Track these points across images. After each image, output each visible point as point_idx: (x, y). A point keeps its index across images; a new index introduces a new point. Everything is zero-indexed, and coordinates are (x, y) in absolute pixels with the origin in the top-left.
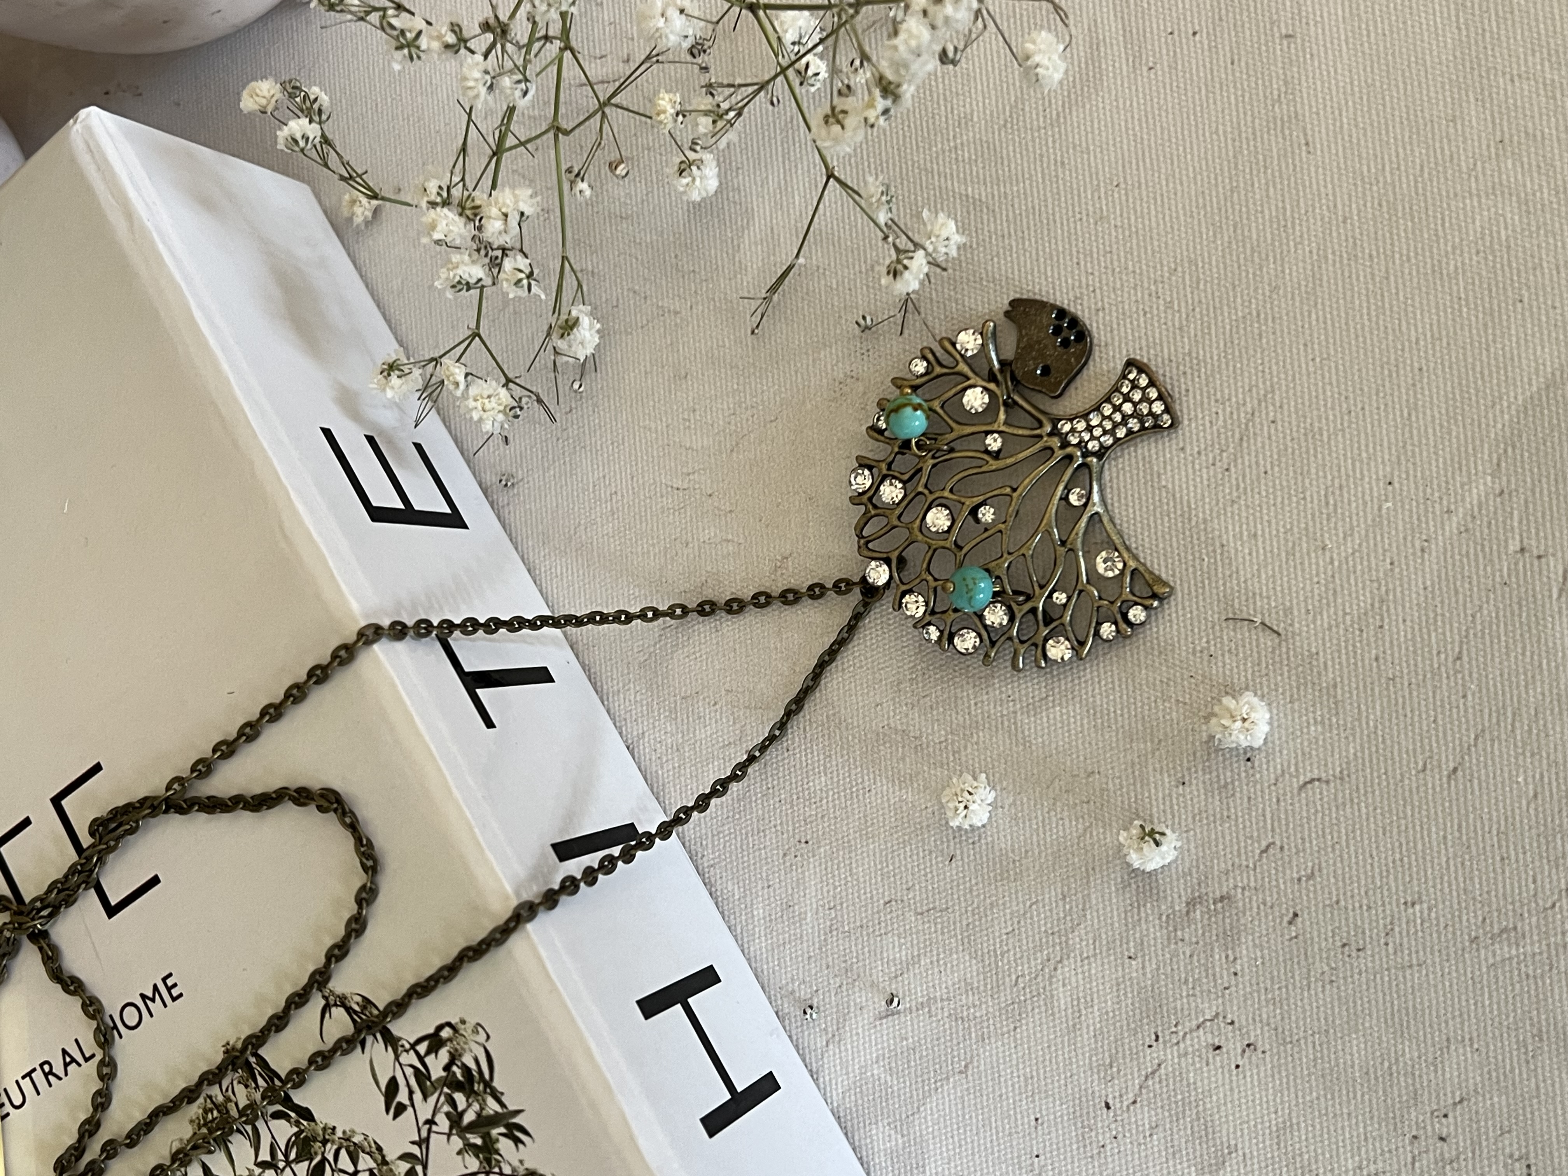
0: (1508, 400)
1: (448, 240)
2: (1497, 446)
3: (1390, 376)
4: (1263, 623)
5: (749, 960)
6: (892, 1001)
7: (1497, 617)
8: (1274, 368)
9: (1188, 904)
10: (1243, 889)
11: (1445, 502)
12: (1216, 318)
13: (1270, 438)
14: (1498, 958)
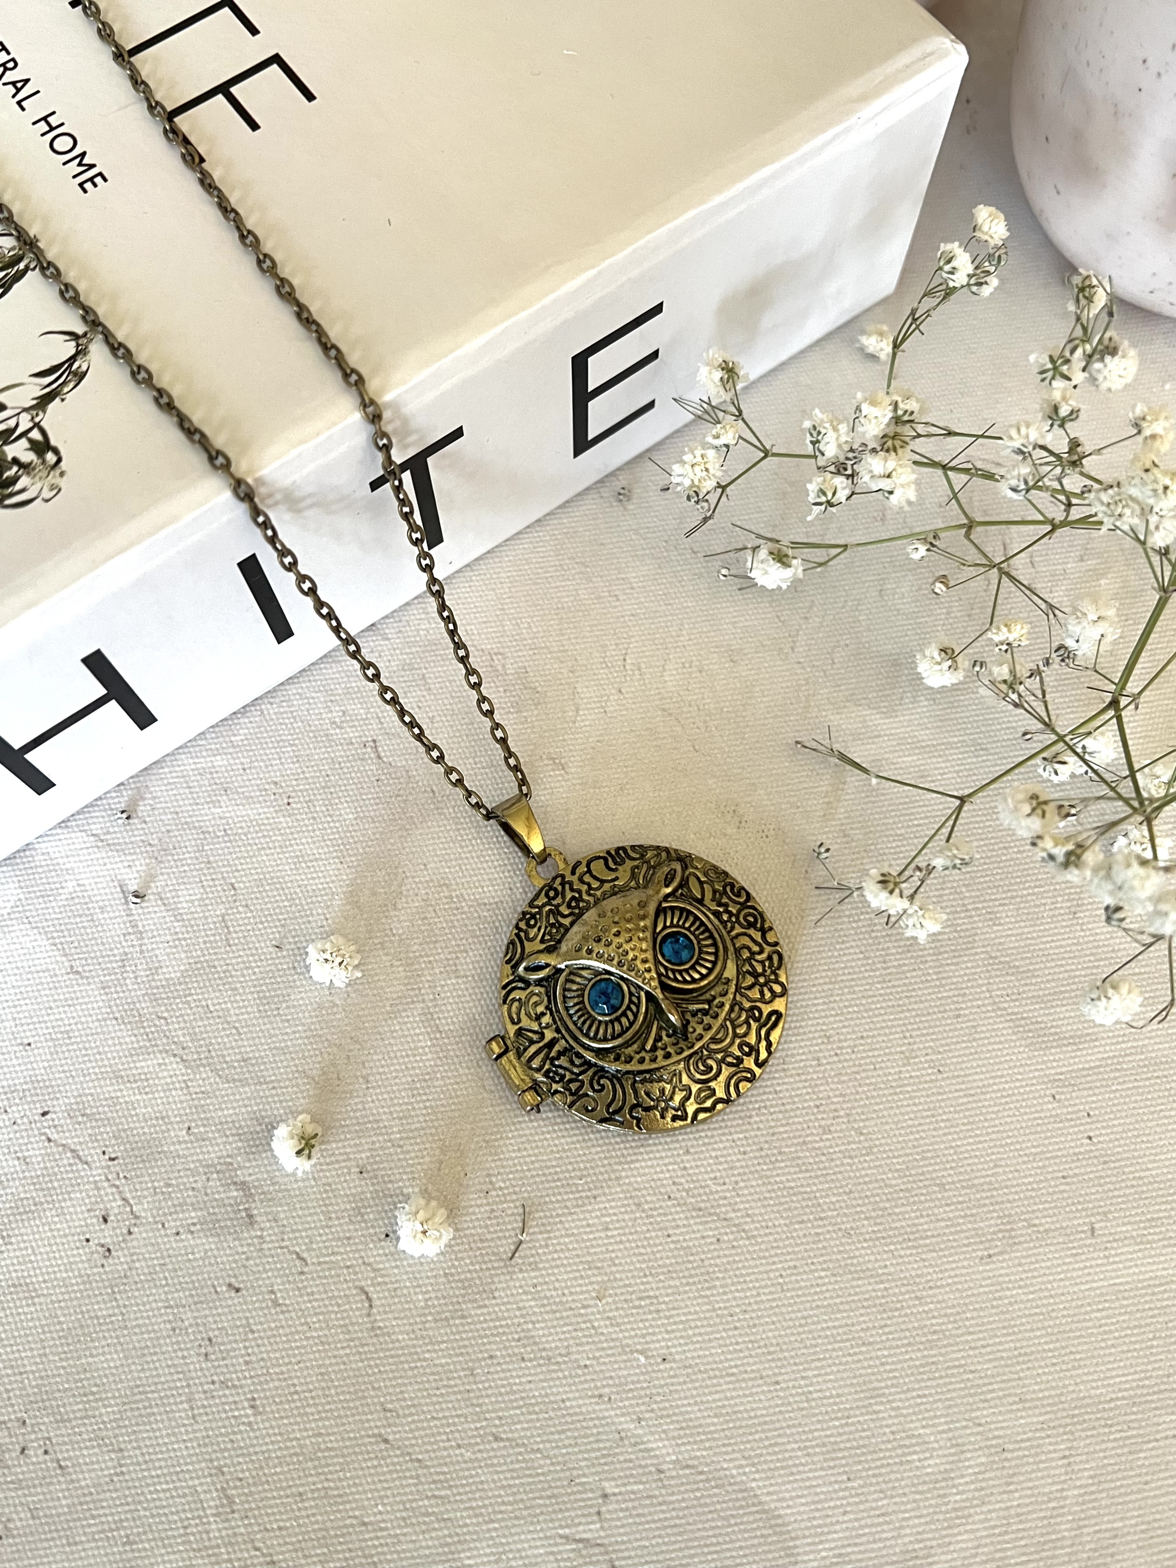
0: (752, 1472)
1: (862, 420)
2: (707, 1465)
3: (769, 1353)
4: (521, 1242)
5: (173, 754)
6: (137, 897)
7: (538, 1475)
8: (771, 1238)
9: (243, 1183)
10: (261, 1237)
11: (647, 1415)
12: (817, 1177)
13: (703, 1237)
14: (202, 1496)
